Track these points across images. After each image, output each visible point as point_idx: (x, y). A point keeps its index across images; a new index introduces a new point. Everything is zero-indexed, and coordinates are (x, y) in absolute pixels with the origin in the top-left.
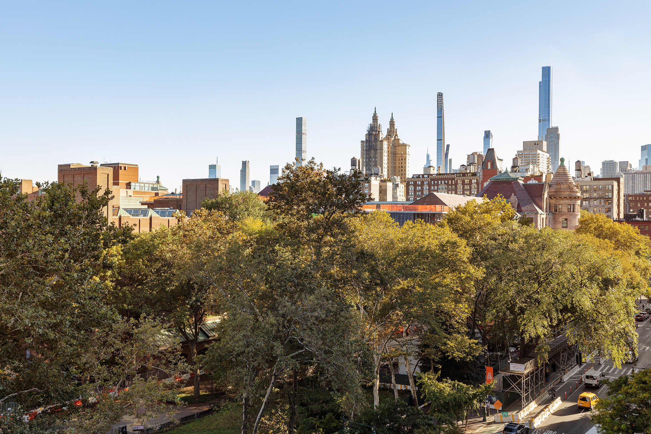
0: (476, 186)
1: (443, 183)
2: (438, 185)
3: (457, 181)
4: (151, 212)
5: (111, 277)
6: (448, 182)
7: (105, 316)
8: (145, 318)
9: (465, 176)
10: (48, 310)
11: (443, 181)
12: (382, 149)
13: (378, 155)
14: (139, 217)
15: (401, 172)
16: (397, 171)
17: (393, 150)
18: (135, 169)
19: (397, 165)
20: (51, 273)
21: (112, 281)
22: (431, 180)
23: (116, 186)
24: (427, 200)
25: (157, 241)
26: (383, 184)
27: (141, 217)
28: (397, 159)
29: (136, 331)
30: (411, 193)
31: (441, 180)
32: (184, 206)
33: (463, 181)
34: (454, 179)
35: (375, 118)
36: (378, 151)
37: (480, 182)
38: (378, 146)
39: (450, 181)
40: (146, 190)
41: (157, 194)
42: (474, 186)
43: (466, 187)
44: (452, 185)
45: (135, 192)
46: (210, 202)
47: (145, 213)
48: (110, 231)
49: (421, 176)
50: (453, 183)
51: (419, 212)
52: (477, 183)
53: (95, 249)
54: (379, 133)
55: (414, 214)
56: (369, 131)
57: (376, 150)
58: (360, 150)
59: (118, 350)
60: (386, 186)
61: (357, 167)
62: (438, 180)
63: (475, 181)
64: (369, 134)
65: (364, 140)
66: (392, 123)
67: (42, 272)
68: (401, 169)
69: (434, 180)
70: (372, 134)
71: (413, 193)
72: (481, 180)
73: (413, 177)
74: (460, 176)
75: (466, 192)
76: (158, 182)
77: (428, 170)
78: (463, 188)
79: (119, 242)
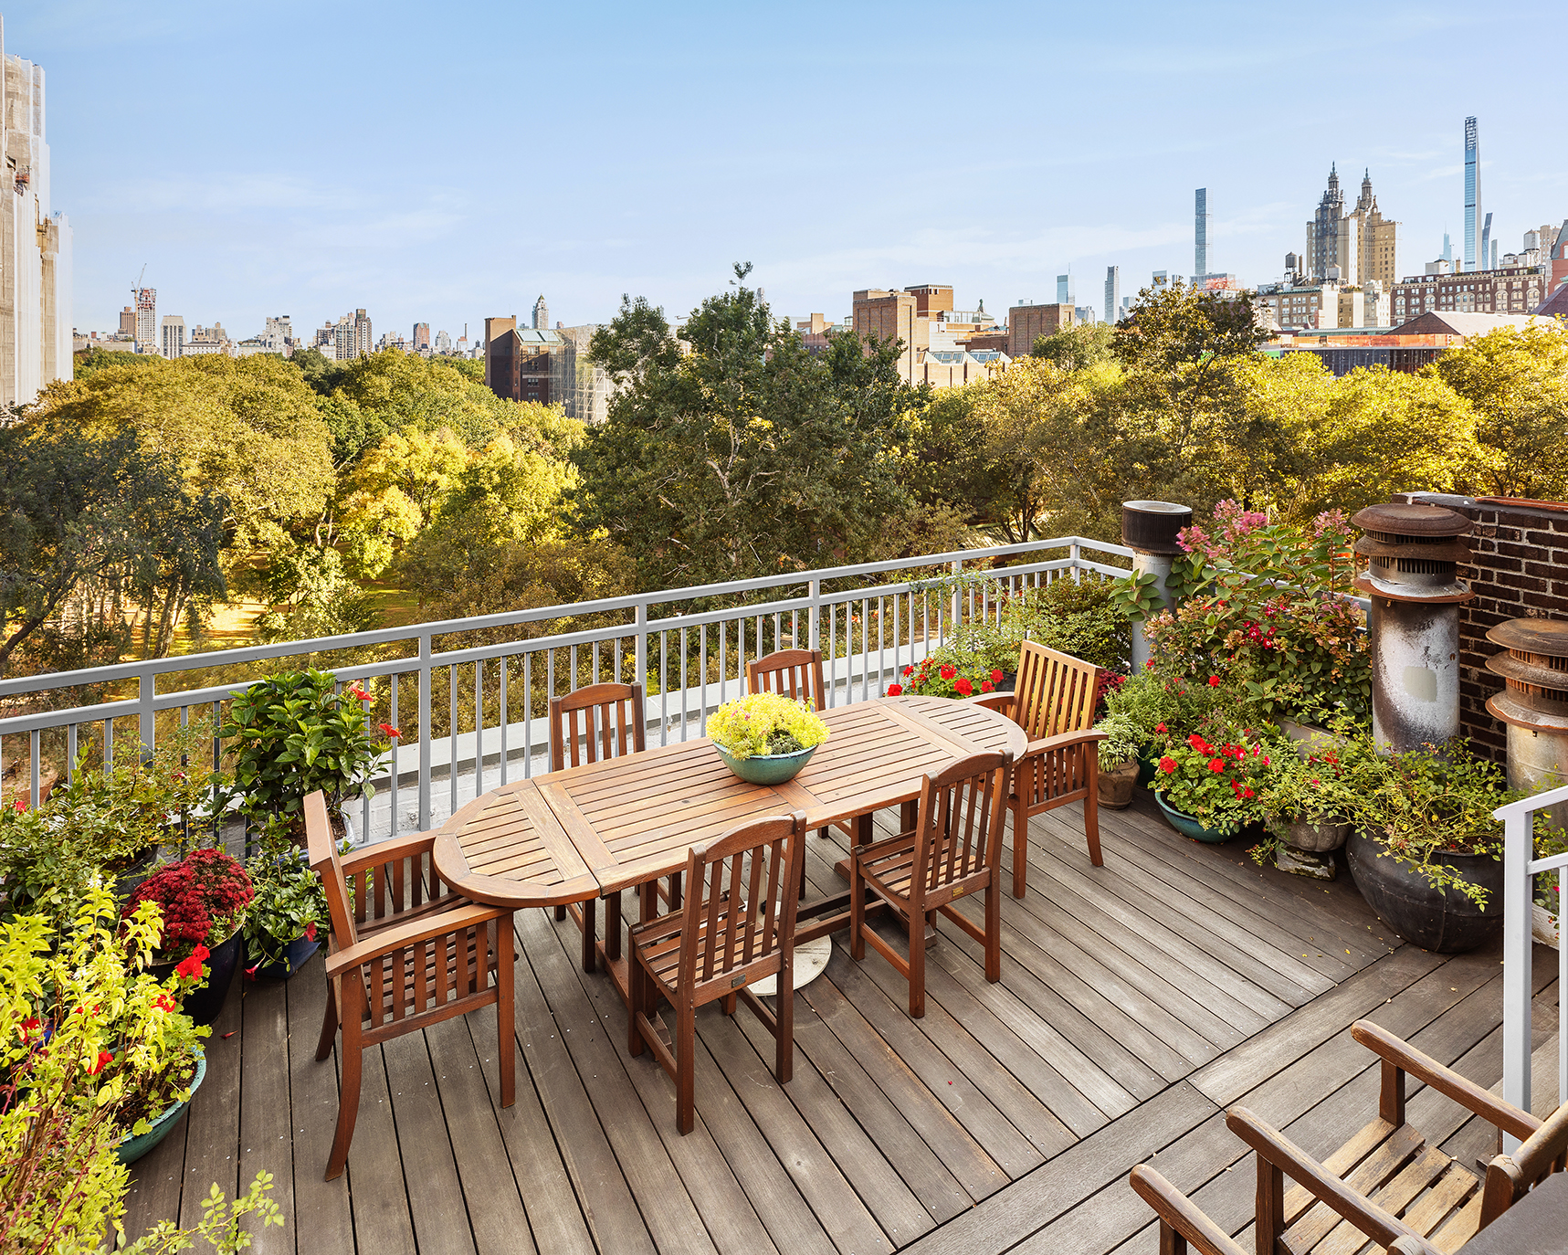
0: (1538, 293)
1: (1465, 290)
2: (1454, 293)
3: (1496, 284)
4: (967, 357)
5: (913, 448)
6: (1477, 288)
7: (897, 499)
8: (942, 504)
9: (1513, 274)
10: (837, 488)
11: (1465, 287)
12: (1346, 234)
13: (1339, 245)
14: (950, 365)
15: (1384, 272)
16: (1377, 270)
17: (1368, 234)
18: (949, 292)
19: (1377, 260)
20: (842, 442)
21: (916, 454)
22: (1441, 285)
23: (924, 318)
24: (1420, 325)
25: (971, 399)
26: (1347, 295)
27: (953, 364)
28: (1377, 249)
29: (930, 520)
30: (1401, 309)
31: (1462, 284)
32: (1011, 348)
33: (1509, 286)
34: (1489, 281)
35: (1333, 181)
36: (1339, 238)
37: (1547, 285)
38: (1340, 229)
39: (1480, 286)
40: (964, 322)
41: (978, 328)
42: (1533, 291)
43: (1515, 296)
44: (1484, 292)
45: (949, 326)
46: (1045, 341)
47: (958, 357)
48: (904, 391)
49: (1420, 280)
50: (1488, 289)
51: (1401, 347)
52: (1541, 287)
53: (886, 414)
54: (1340, 206)
55: (1392, 351)
56: (1322, 205)
57: (1336, 235)
58: (1306, 237)
59: (911, 543)
60: (1351, 300)
61: (1297, 269)
62: (1454, 284)
63: (1536, 283)
64: (1323, 209)
65: (1314, 220)
66: (1366, 186)
67: (830, 443)
68: (1384, 266)
69: (1446, 285)
70: (1327, 209)
71: (1403, 311)
72: (1548, 280)
73: (1403, 282)
74: (1502, 275)
75: (1515, 306)
76: (981, 309)
77: (1435, 268)
78: (1509, 297)
79: (914, 405)
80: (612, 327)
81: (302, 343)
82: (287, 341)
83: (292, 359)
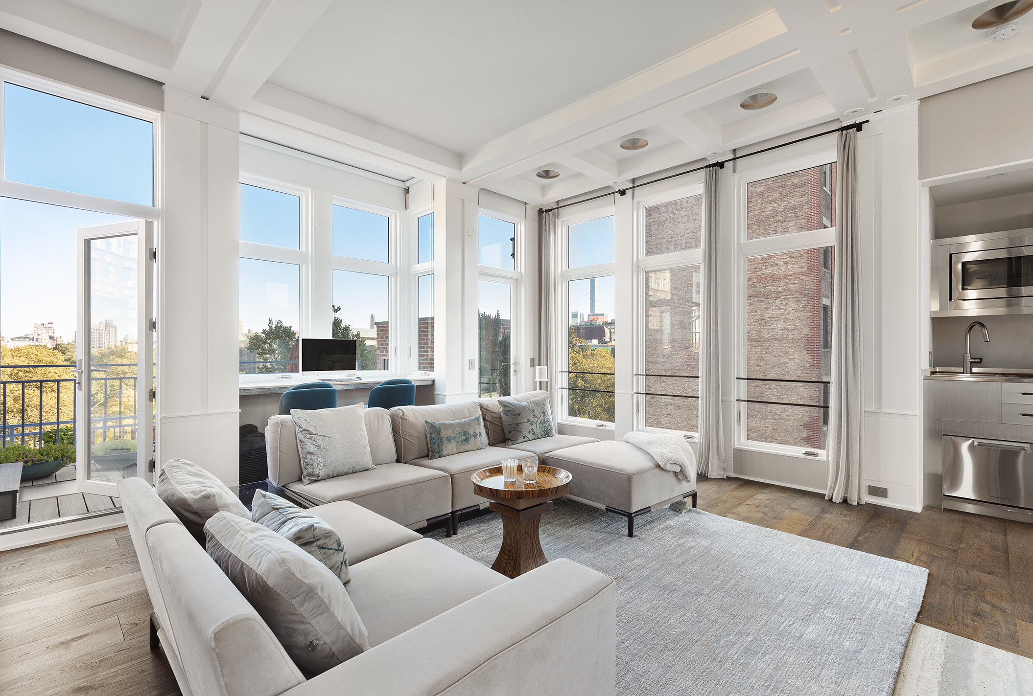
80: (262, 333)
81: (63, 339)
82: (51, 338)
83: (55, 349)
